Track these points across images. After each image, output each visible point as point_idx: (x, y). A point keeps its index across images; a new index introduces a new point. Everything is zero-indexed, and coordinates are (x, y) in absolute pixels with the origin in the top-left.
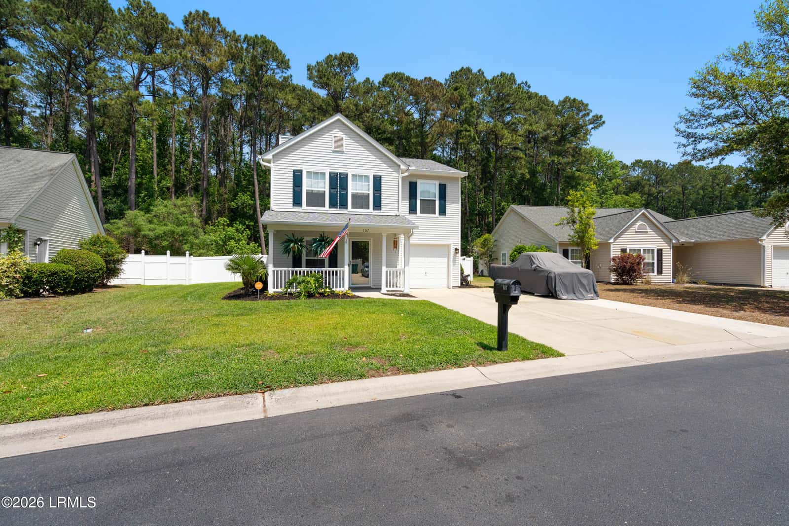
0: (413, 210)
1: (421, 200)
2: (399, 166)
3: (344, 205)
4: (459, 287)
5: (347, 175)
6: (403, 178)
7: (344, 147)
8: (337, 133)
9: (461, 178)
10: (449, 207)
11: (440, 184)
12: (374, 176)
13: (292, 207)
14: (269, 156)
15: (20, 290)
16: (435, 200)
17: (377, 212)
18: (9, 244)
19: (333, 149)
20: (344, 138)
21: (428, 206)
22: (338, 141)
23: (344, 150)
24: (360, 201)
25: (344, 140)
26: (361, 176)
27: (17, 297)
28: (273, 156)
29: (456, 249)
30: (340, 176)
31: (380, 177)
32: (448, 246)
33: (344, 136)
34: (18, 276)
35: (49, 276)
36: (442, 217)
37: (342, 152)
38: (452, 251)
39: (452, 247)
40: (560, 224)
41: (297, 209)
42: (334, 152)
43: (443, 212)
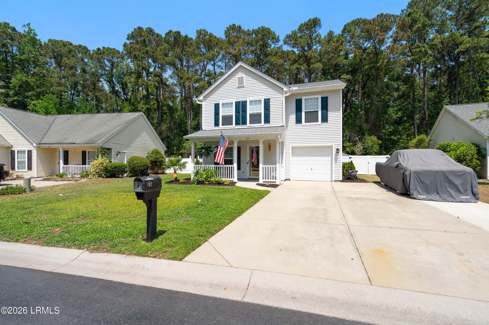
0: (299, 121)
1: (305, 112)
2: (283, 89)
3: (244, 123)
4: (341, 181)
5: (246, 102)
6: (286, 98)
7: (244, 83)
8: (240, 75)
9: (343, 90)
10: (330, 115)
11: (322, 97)
12: (265, 100)
13: (214, 127)
14: (201, 98)
15: (104, 174)
16: (318, 111)
17: (267, 125)
18: (102, 154)
19: (237, 86)
20: (244, 77)
21: (312, 117)
22: (241, 80)
23: (244, 85)
24: (255, 118)
25: (244, 79)
26: (255, 101)
27: (103, 177)
28: (204, 97)
29: (338, 150)
30: (242, 103)
31: (269, 99)
32: (332, 147)
33: (244, 76)
34: (102, 168)
35: (114, 168)
36: (325, 124)
37: (243, 87)
38: (334, 151)
39: (334, 147)
40: (477, 118)
41: (217, 128)
42: (238, 88)
43: (325, 119)
